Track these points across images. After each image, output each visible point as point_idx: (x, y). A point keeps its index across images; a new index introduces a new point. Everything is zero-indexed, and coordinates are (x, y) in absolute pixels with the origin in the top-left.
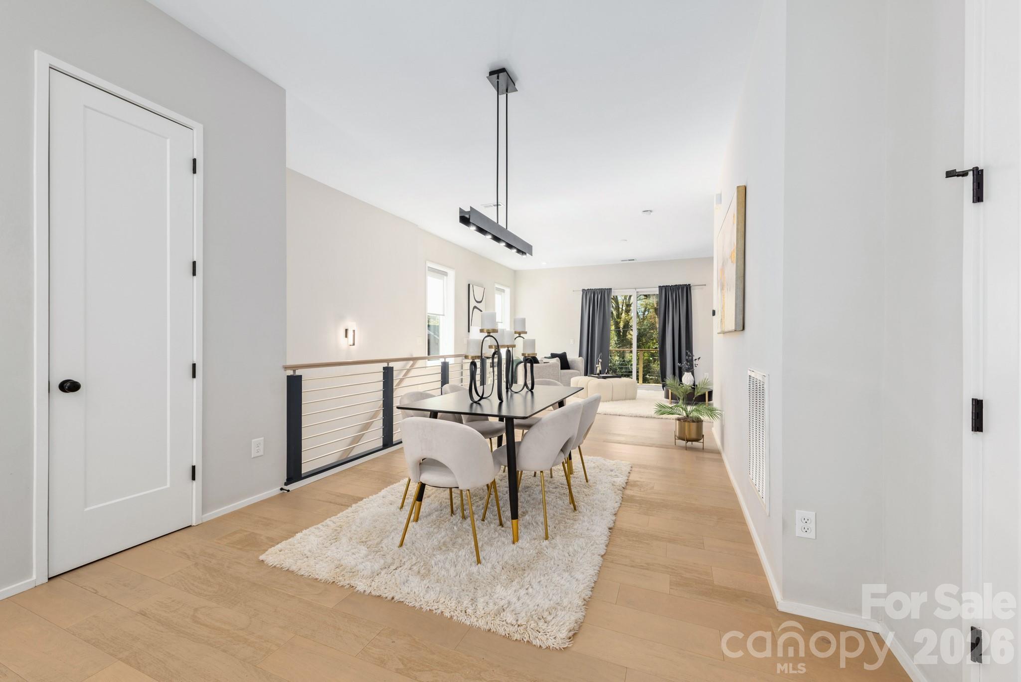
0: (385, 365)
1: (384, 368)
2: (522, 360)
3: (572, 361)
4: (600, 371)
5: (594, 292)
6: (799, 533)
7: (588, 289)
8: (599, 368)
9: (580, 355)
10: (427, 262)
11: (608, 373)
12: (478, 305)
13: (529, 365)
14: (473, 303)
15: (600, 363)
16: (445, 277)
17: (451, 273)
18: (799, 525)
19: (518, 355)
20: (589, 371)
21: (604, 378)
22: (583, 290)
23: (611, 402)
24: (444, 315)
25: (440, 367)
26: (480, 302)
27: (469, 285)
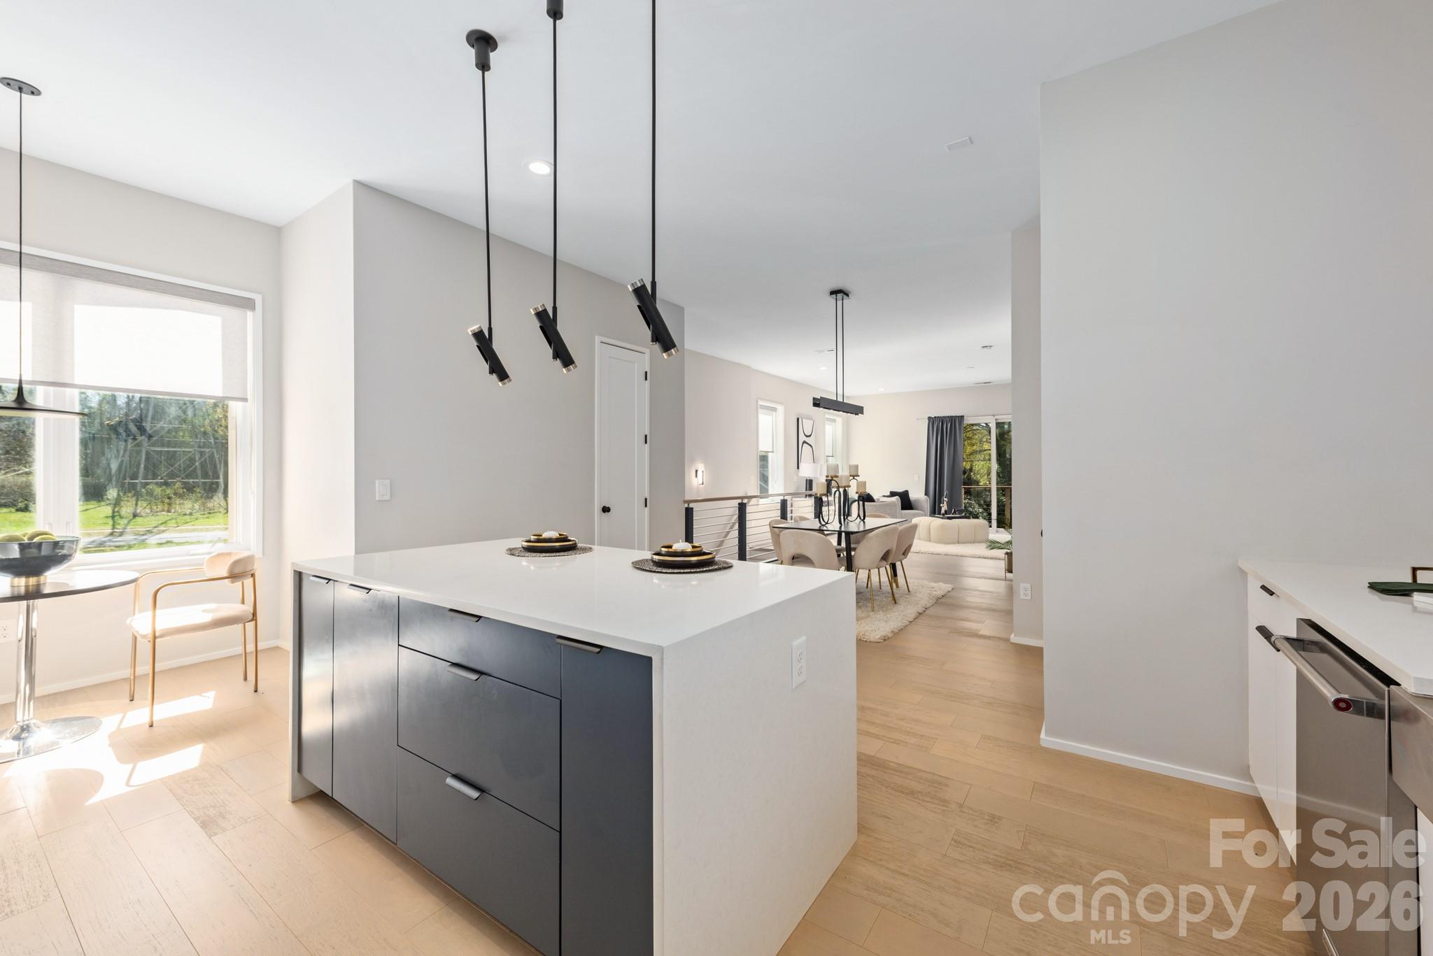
0: (740, 501)
1: (739, 504)
2: (857, 499)
3: (915, 501)
4: (946, 511)
5: (942, 420)
6: (1022, 597)
7: (935, 417)
8: (944, 507)
9: (927, 493)
10: (759, 400)
11: (955, 513)
12: (807, 440)
13: (861, 503)
14: (802, 438)
15: (945, 503)
16: (774, 413)
17: (780, 408)
18: (1022, 592)
19: (853, 494)
20: (935, 511)
21: (950, 518)
22: (929, 418)
23: (956, 545)
24: (773, 452)
25: (780, 504)
26: (810, 436)
27: (798, 419)
